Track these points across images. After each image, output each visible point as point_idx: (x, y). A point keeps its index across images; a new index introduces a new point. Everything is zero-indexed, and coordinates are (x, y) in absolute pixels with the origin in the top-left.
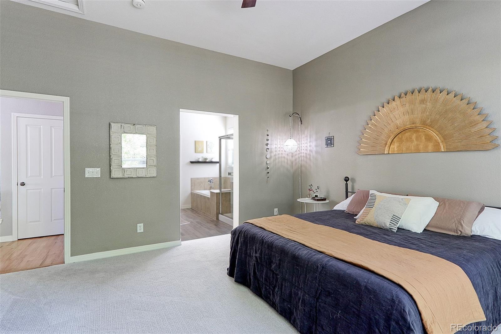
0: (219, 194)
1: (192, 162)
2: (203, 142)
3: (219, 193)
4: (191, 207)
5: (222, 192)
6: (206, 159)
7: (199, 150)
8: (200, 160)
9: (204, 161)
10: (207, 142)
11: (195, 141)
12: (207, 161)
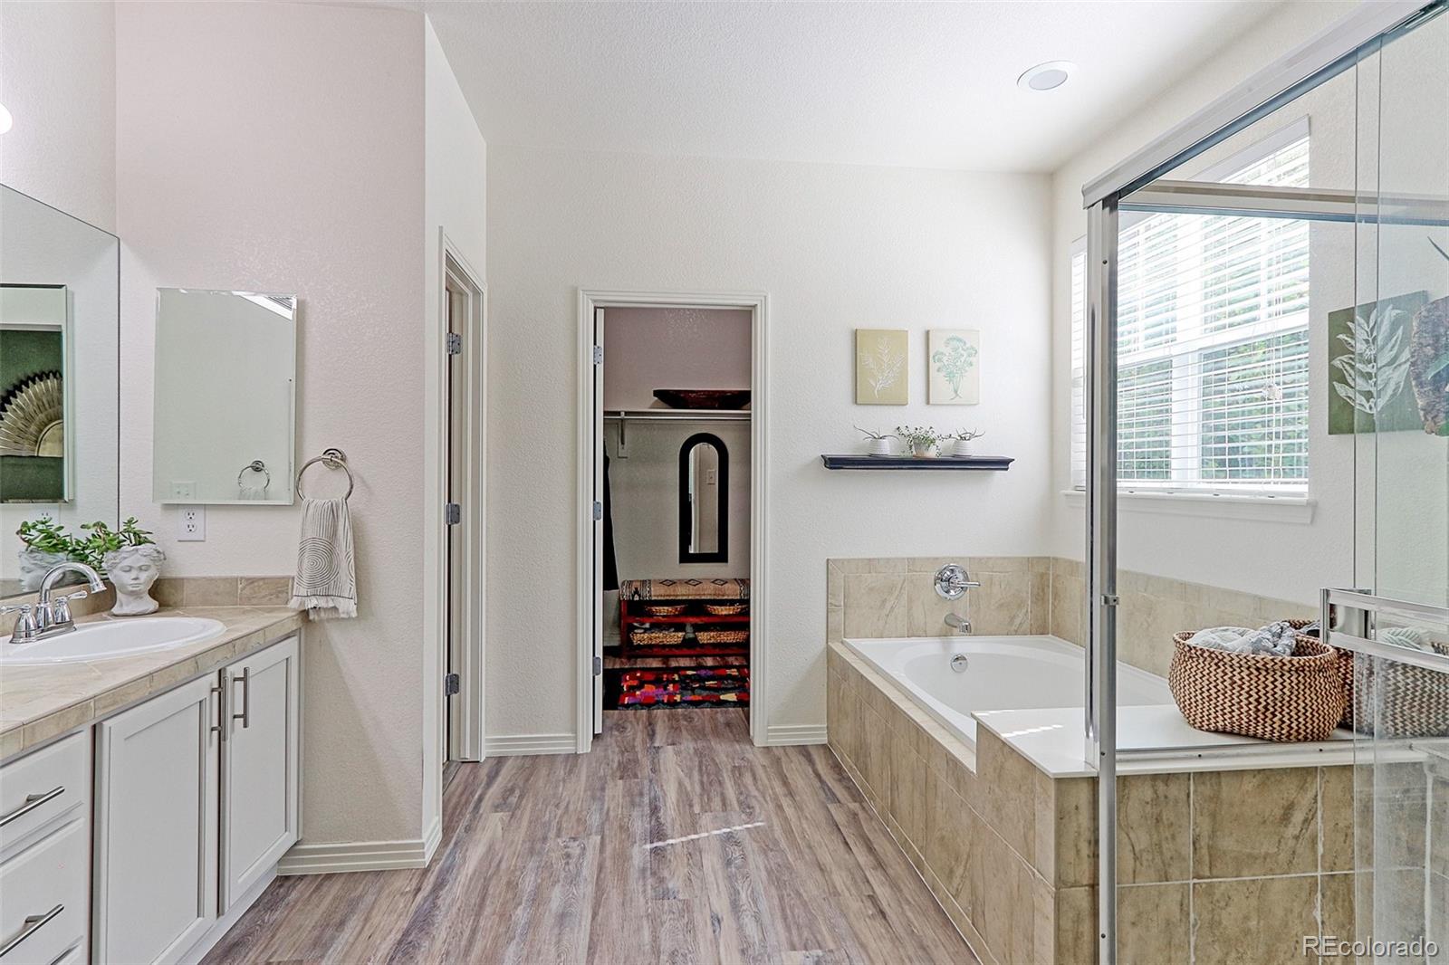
0: (1083, 794)
1: (834, 463)
2: (899, 337)
3: (1094, 781)
4: (824, 740)
5: (1121, 769)
6: (923, 441)
7: (879, 387)
8: (888, 449)
9: (907, 455)
10: (928, 332)
11: (855, 333)
12: (932, 453)
